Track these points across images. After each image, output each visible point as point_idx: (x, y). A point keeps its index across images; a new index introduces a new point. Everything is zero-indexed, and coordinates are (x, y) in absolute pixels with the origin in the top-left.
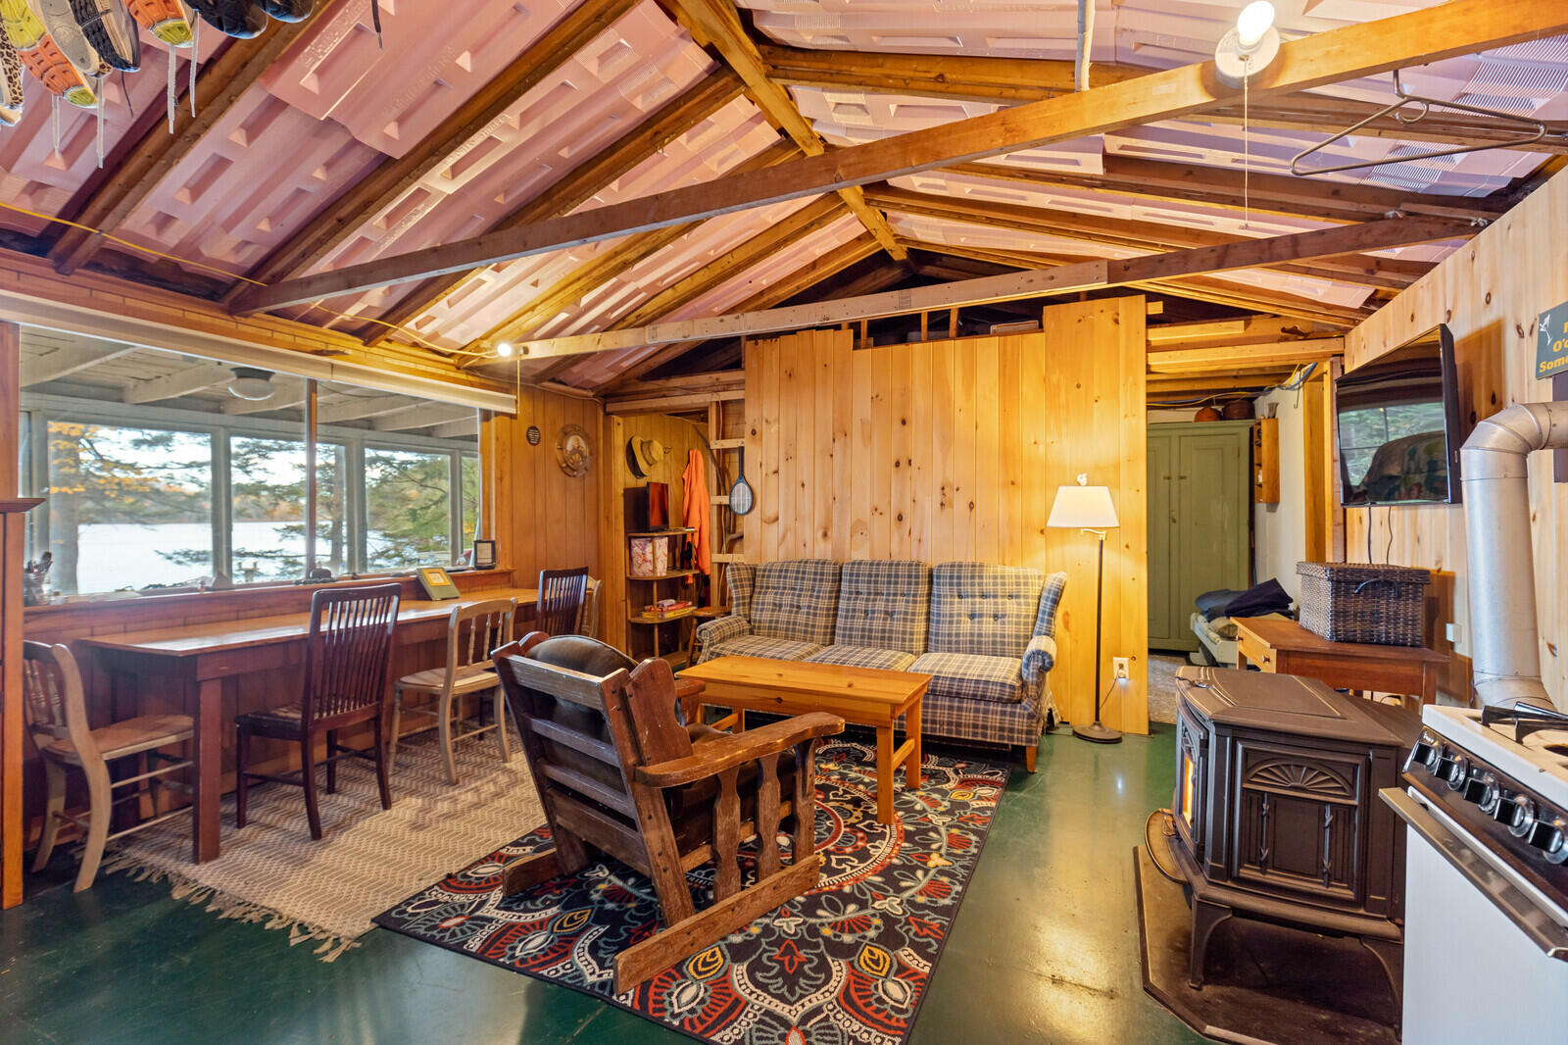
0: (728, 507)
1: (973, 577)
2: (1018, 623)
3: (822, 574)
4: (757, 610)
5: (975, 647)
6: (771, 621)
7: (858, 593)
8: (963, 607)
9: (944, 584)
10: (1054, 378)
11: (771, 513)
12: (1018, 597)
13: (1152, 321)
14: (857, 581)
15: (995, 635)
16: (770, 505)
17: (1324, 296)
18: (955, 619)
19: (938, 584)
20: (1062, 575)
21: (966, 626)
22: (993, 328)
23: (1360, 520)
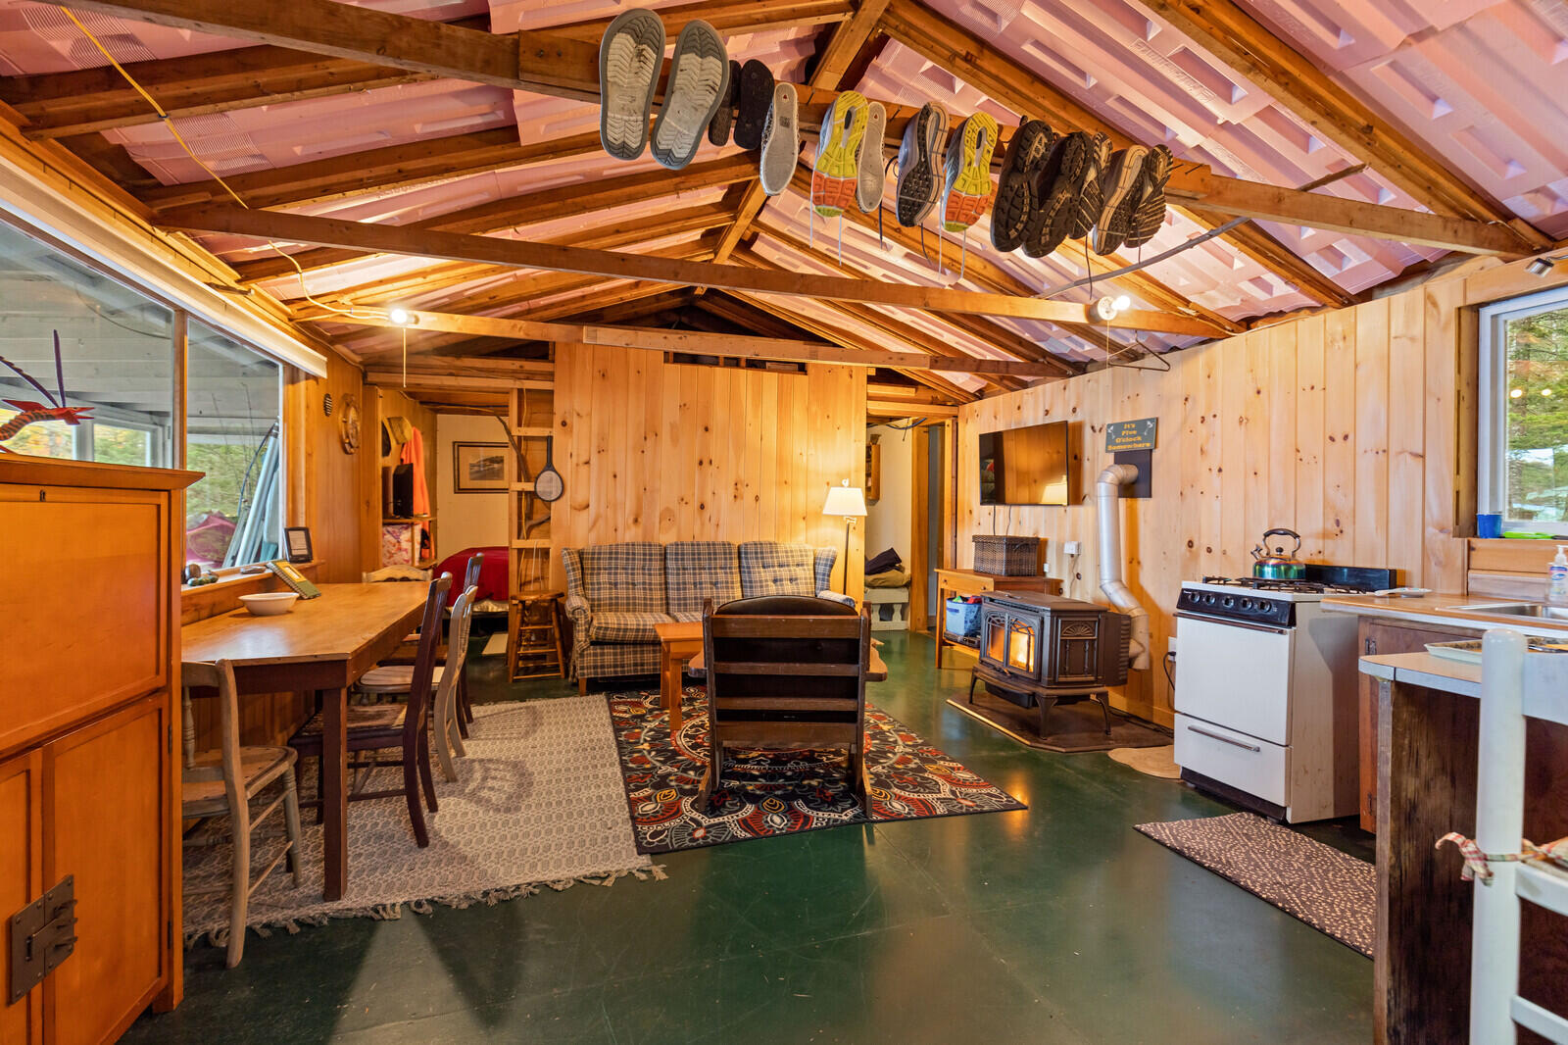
0: (533, 495)
1: (771, 552)
3: (651, 555)
4: (593, 589)
6: (611, 599)
7: (684, 569)
8: (766, 575)
9: (752, 558)
10: (814, 409)
11: (580, 499)
12: (802, 565)
13: (870, 380)
14: (683, 559)
16: (578, 492)
17: (963, 383)
18: (764, 584)
19: (746, 558)
20: (834, 549)
23: (971, 512)
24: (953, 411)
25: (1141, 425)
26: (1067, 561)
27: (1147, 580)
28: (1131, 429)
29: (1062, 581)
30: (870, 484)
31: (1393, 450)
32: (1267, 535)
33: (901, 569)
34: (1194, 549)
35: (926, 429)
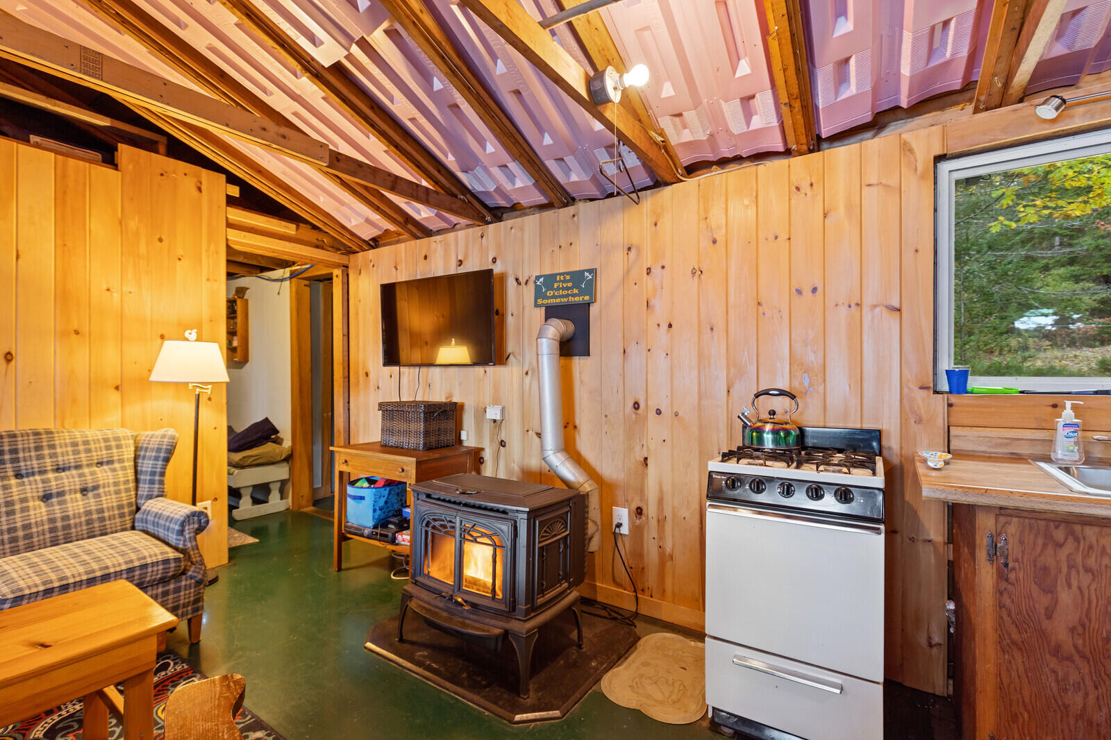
1: (38, 448)
2: (118, 492)
5: (60, 534)
10: (133, 224)
12: (110, 462)
13: (231, 201)
15: (88, 513)
17: (356, 226)
18: (17, 507)
21: (39, 511)
22: (33, 138)
23: (367, 374)
24: (343, 260)
25: (577, 277)
26: (487, 428)
27: (584, 445)
28: (565, 281)
29: (483, 449)
30: (235, 343)
31: (868, 300)
32: (757, 396)
33: (278, 441)
34: (640, 411)
35: (307, 282)
